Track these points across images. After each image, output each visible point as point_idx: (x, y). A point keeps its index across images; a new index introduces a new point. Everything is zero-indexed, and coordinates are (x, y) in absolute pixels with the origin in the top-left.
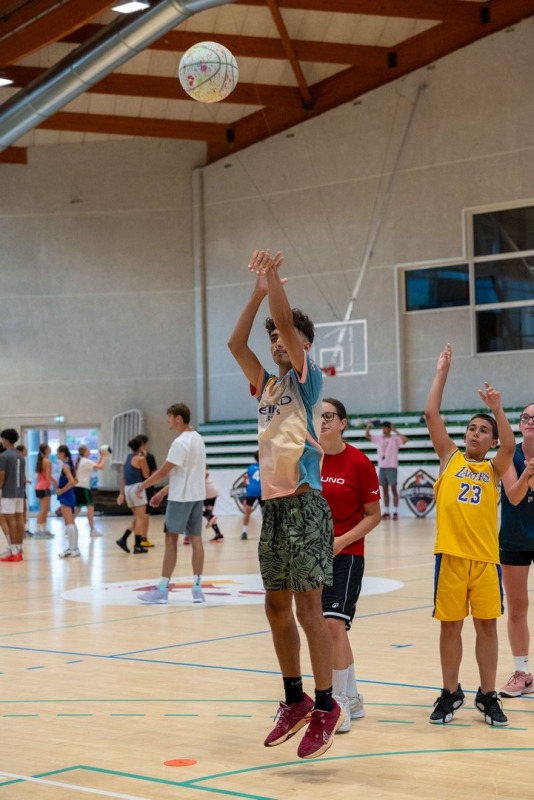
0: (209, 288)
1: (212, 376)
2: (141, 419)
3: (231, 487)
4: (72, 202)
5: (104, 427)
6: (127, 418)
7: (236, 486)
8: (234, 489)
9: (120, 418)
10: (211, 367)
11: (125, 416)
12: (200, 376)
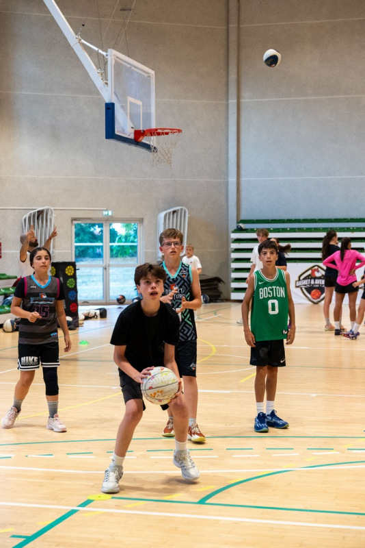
0: (242, 101)
1: (243, 179)
2: (187, 215)
3: (297, 279)
4: (122, 10)
5: (146, 222)
6: (175, 214)
7: (302, 278)
8: (299, 280)
9: (169, 213)
10: (243, 172)
11: (174, 212)
12: (232, 179)
